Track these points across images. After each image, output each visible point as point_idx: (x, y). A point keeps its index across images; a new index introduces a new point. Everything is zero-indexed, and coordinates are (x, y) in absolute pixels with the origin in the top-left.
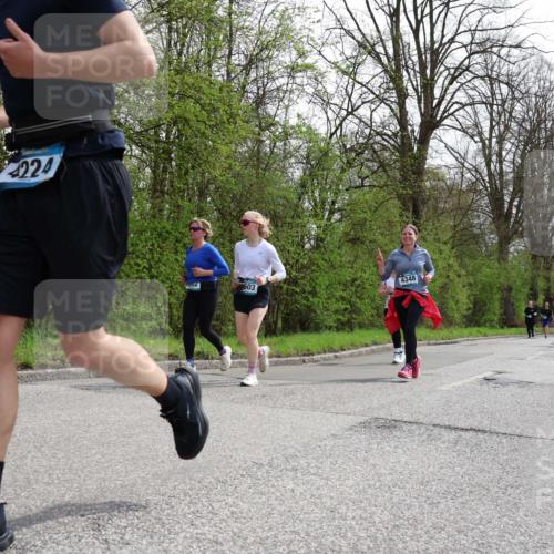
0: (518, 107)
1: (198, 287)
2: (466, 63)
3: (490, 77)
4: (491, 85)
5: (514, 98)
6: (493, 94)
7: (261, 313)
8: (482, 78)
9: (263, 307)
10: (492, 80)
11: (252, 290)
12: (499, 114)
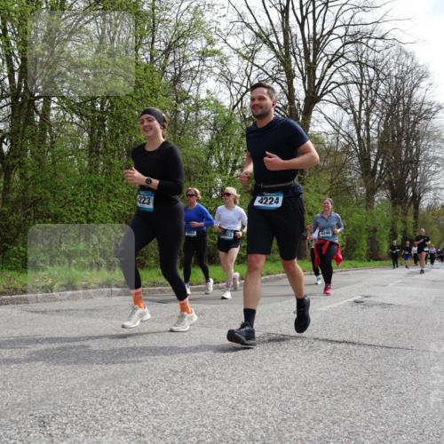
0: (382, 86)
1: (195, 234)
2: (341, 50)
3: (360, 63)
4: (361, 68)
5: (378, 79)
6: (362, 76)
7: (236, 251)
8: (354, 63)
9: (237, 247)
10: (361, 65)
11: (230, 237)
12: (367, 92)
